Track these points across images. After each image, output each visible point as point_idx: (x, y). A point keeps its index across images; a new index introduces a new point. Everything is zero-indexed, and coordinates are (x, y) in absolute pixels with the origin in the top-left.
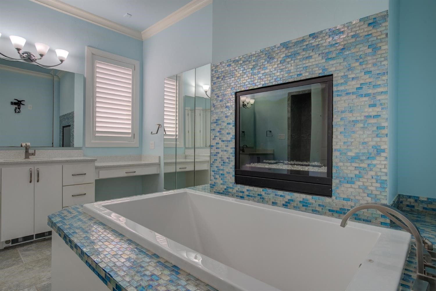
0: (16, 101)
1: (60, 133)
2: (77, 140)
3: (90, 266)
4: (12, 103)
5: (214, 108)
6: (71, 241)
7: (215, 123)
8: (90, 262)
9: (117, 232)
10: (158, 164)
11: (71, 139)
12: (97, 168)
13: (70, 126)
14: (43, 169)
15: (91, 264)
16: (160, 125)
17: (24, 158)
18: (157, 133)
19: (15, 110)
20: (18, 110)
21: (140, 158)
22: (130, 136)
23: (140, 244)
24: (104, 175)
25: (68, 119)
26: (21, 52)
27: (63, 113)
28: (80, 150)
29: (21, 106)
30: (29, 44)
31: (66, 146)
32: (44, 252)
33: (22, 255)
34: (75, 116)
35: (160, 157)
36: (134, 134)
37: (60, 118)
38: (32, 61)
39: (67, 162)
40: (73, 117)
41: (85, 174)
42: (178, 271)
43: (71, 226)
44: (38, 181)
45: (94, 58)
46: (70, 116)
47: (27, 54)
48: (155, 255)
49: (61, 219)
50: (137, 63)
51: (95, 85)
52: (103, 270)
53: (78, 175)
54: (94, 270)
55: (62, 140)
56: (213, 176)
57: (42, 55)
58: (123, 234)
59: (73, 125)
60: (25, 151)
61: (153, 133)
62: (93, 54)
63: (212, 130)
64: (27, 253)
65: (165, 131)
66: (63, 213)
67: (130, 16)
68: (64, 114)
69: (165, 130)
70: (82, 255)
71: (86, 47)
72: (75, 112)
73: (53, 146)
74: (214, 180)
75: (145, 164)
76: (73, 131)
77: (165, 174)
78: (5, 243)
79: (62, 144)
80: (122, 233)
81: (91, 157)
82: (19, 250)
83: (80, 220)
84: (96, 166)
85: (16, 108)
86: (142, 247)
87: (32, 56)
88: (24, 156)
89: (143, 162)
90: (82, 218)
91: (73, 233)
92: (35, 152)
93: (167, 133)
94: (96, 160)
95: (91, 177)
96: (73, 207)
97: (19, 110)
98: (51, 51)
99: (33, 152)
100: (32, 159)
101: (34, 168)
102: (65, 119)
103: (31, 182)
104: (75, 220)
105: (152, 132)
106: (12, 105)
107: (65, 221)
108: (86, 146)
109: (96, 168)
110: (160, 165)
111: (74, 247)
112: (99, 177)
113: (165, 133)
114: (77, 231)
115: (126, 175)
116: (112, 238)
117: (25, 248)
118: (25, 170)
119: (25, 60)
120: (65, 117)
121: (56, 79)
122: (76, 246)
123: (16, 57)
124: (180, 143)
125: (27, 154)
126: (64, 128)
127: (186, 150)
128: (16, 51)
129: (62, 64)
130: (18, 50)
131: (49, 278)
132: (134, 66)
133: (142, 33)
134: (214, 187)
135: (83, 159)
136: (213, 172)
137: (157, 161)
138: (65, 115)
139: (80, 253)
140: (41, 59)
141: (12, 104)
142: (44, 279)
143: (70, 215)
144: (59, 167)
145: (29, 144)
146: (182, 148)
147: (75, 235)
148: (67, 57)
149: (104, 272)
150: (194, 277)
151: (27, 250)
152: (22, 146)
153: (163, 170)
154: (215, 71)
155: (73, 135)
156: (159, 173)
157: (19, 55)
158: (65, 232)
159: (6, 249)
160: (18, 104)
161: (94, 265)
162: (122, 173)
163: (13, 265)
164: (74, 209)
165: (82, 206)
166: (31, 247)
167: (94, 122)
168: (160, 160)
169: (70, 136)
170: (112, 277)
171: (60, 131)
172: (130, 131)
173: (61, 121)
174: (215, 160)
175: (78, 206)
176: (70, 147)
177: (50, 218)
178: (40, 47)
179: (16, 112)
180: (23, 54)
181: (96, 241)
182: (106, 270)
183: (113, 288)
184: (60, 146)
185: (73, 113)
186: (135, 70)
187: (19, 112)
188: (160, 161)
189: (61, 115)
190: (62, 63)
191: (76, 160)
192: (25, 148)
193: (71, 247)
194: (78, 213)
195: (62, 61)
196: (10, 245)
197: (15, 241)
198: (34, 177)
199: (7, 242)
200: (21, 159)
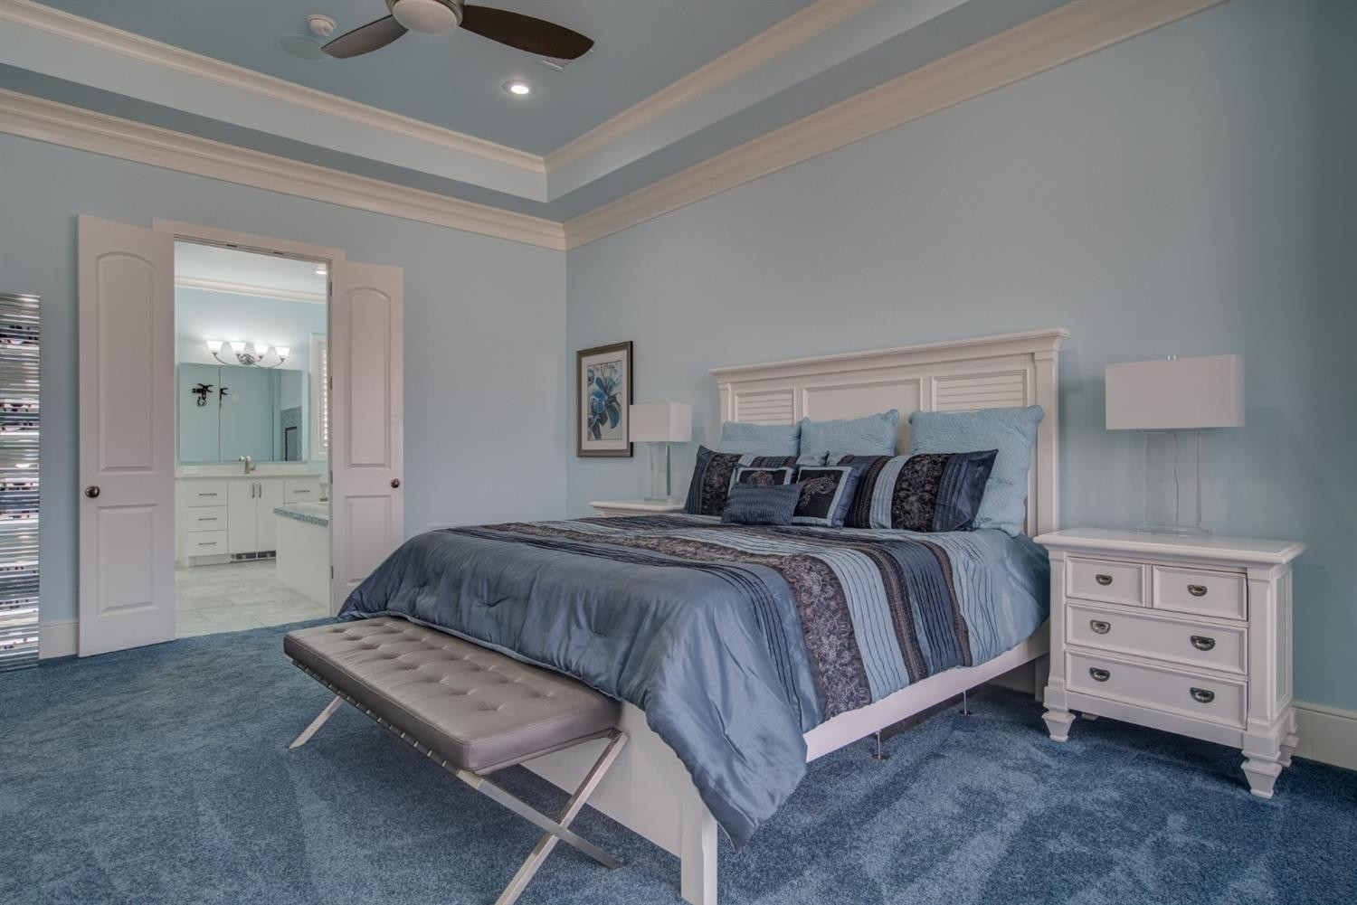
0: (201, 387)
4: (195, 391)
13: (296, 428)
14: (264, 484)
19: (199, 401)
20: (202, 401)
25: (293, 417)
26: (240, 356)
27: (285, 407)
28: (308, 464)
29: (207, 393)
30: (249, 345)
31: (290, 459)
34: (302, 414)
37: (281, 415)
38: (251, 364)
39: (289, 477)
40: (301, 410)
41: (308, 491)
44: (260, 496)
45: (321, 347)
46: (295, 413)
47: (246, 358)
53: (300, 492)
55: (284, 450)
57: (261, 357)
59: (301, 427)
60: (244, 466)
62: (319, 343)
68: (287, 408)
71: (309, 335)
73: (273, 460)
78: (230, 555)
79: (284, 456)
81: (314, 472)
84: (321, 483)
85: (200, 398)
87: (252, 359)
88: (244, 471)
92: (255, 466)
94: (322, 476)
95: (316, 495)
98: (272, 348)
99: (253, 466)
100: (252, 474)
101: (256, 482)
103: (253, 496)
106: (194, 394)
108: (312, 460)
109: (321, 485)
118: (247, 485)
119: (244, 364)
120: (289, 414)
123: (236, 362)
125: (247, 470)
126: (288, 431)
128: (236, 357)
129: (283, 363)
130: (238, 355)
135: (308, 474)
138: (289, 410)
140: (261, 360)
144: (280, 482)
145: (248, 458)
148: (288, 353)
152: (241, 460)
157: (238, 359)
159: (232, 563)
160: (203, 391)
173: (282, 420)
176: (295, 459)
178: (260, 349)
179: (199, 405)
180: (242, 358)
184: (282, 460)
187: (204, 404)
189: (283, 409)
191: (300, 475)
192: (245, 462)
195: (282, 360)
196: (235, 560)
197: (239, 556)
198: (257, 492)
199: (233, 556)
200: (242, 474)
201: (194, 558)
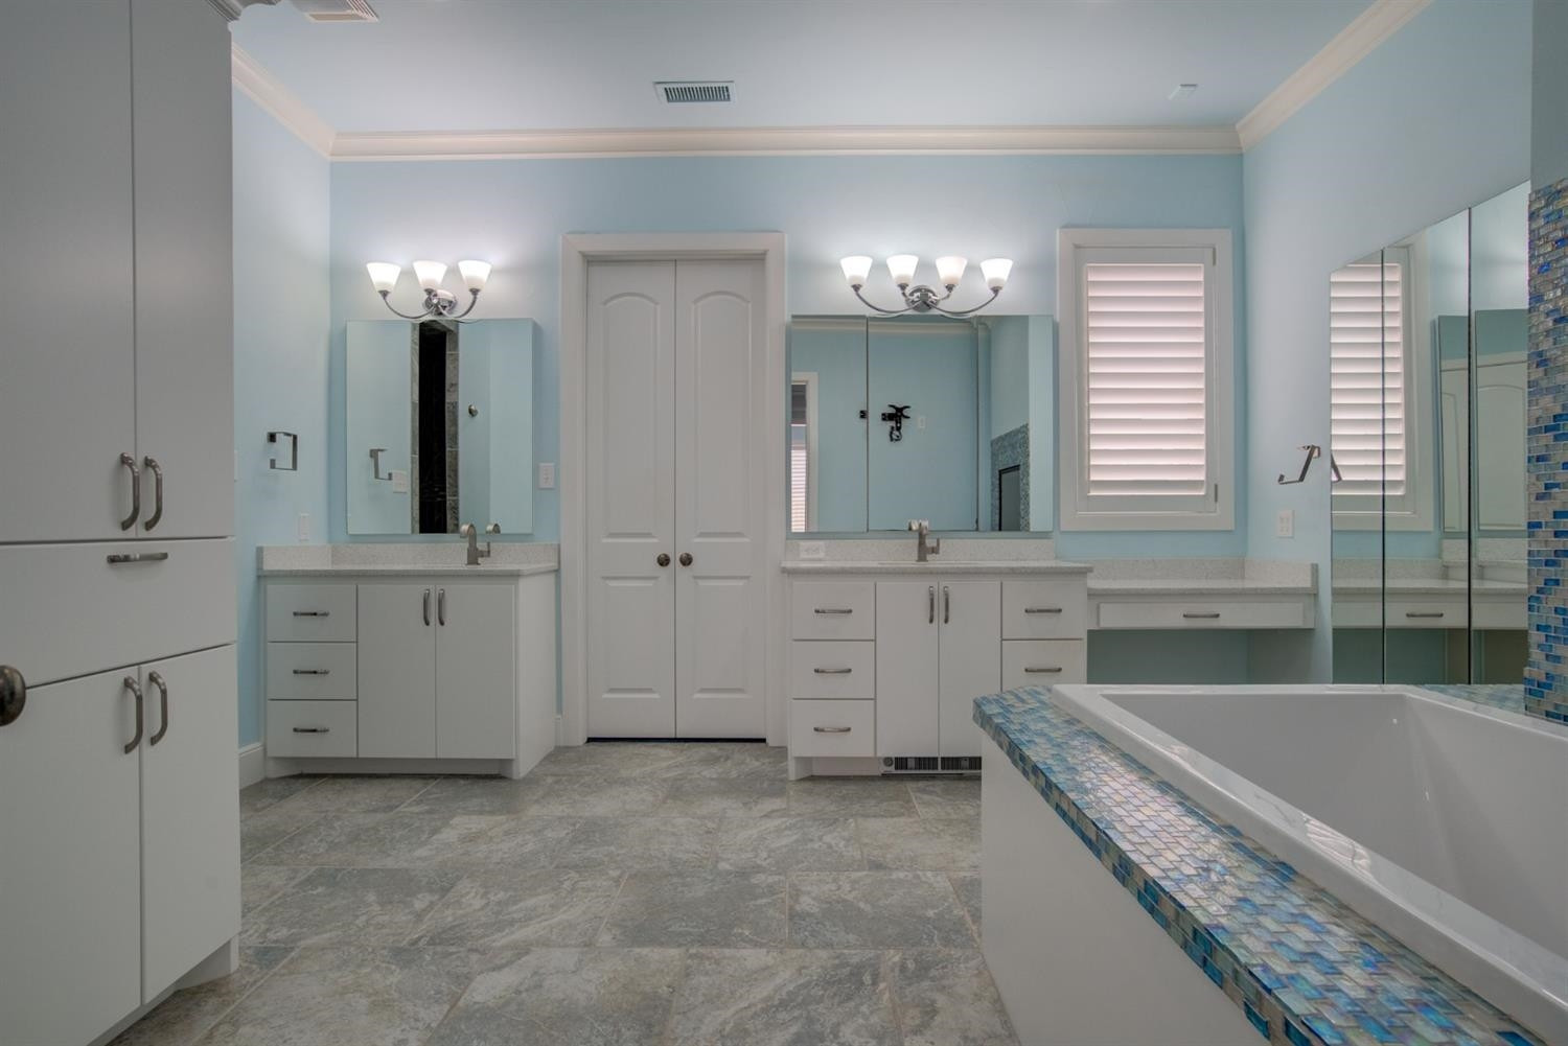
0: (893, 411)
1: (993, 490)
2: (1039, 512)
3: (1064, 815)
4: (885, 417)
5: (1541, 369)
6: (1023, 758)
7: (1547, 429)
8: (1065, 806)
9: (1134, 761)
10: (1309, 595)
11: (1022, 507)
12: (1093, 595)
13: (1018, 469)
14: (956, 590)
15: (1066, 810)
16: (1313, 448)
17: (917, 558)
18: (1302, 478)
19: (891, 433)
20: (895, 435)
21: (1239, 567)
22: (1202, 493)
23: (1192, 796)
24: (1114, 618)
25: (1013, 447)
26: (908, 291)
27: (999, 431)
28: (1045, 541)
29: (904, 421)
31: (1009, 529)
32: (962, 807)
33: (916, 798)
34: (1031, 439)
35: (1315, 569)
36: (1216, 486)
37: (992, 445)
38: (929, 307)
39: (1013, 573)
40: (1025, 443)
41: (1060, 611)
42: (1291, 876)
43: (1024, 729)
44: (946, 621)
45: (1080, 257)
46: (1018, 440)
47: (919, 294)
48: (1230, 827)
49: (1001, 711)
50: (1223, 240)
51: (1085, 339)
52: (1094, 824)
53: (1040, 611)
54: (1073, 825)
55: (998, 511)
56: (1539, 646)
57: (950, 288)
58: (1151, 767)
59: (1027, 465)
60: (917, 542)
61: (1285, 480)
62: (1077, 247)
63: (1534, 460)
64: (926, 797)
65: (1334, 467)
66: (1005, 699)
67: (1192, 89)
68: (1003, 433)
69: (1337, 463)
70: (1048, 789)
71: (1058, 231)
72: (1030, 427)
73: (977, 530)
74: (1548, 667)
75: (1256, 589)
76: (1028, 484)
77: (1337, 632)
78: (882, 761)
79: (997, 522)
80: (1146, 765)
81: (1075, 562)
82: (910, 786)
83: (1044, 719)
84: (1089, 589)
85: (892, 428)
86: (1198, 805)
87: (931, 295)
88: (915, 555)
89: (1249, 584)
90: (1049, 716)
91: (1029, 741)
92: (938, 544)
93: (1344, 479)
94: (1090, 570)
95: (1077, 622)
96: (1027, 689)
97: (897, 433)
99: (935, 545)
100: (934, 562)
101: (940, 585)
102: (1004, 447)
103: (931, 621)
104: (1033, 716)
105: (1282, 477)
106: (884, 422)
107: (1012, 716)
108: (1062, 529)
109: (1089, 595)
110: (1316, 595)
111: (1030, 772)
112: (1098, 623)
113: (1334, 478)
114: (1037, 740)
115: (1183, 623)
116: (1121, 770)
117: (921, 784)
119: (916, 308)
120: (1006, 443)
121: (981, 334)
122: (1036, 770)
123: (900, 305)
124: (1414, 513)
125: (923, 551)
126: (1004, 476)
127: (1447, 543)
128: (899, 291)
129: (996, 299)
130: (903, 287)
131: (975, 867)
132: (1210, 251)
133: (1237, 126)
134: (1546, 691)
135: (1054, 565)
136: (1538, 630)
137: (1305, 582)
138: (1006, 435)
139: (1044, 785)
140: (948, 296)
141: (884, 419)
142: (964, 864)
143: (1021, 705)
144: (993, 585)
145: (925, 524)
146: (1429, 532)
147: (1032, 746)
148: (1009, 276)
149: (1094, 828)
150: (1336, 899)
151: (924, 791)
152: (910, 529)
153: (1328, 618)
154: (1548, 216)
155: (1028, 495)
156: (1310, 625)
157: (903, 299)
158: (1011, 736)
159: (886, 777)
160: (896, 416)
161: (1073, 814)
162: (1171, 618)
163: (902, 815)
164: (1029, 694)
165: (1049, 690)
166: (933, 786)
167: (1083, 453)
168: (1317, 577)
169: (1020, 499)
170: (1110, 839)
171: (993, 484)
172: (1201, 477)
173: (994, 455)
174: (1547, 582)
175: (1039, 689)
176: (1018, 530)
177: (978, 705)
178: (949, 267)
179: (892, 439)
180: (912, 294)
181: (1079, 768)
182: (1098, 825)
183: (1114, 865)
184: (993, 530)
185: (1024, 430)
186: (1214, 263)
187: (898, 439)
188: (1317, 582)
189: (995, 436)
190: (996, 295)
191: (1034, 568)
192: (917, 535)
193: (1025, 773)
194: (1038, 705)
195: (996, 290)
196: (892, 769)
197: (901, 763)
198: (939, 609)
199: (887, 761)
200: (910, 561)
201: (805, 761)
